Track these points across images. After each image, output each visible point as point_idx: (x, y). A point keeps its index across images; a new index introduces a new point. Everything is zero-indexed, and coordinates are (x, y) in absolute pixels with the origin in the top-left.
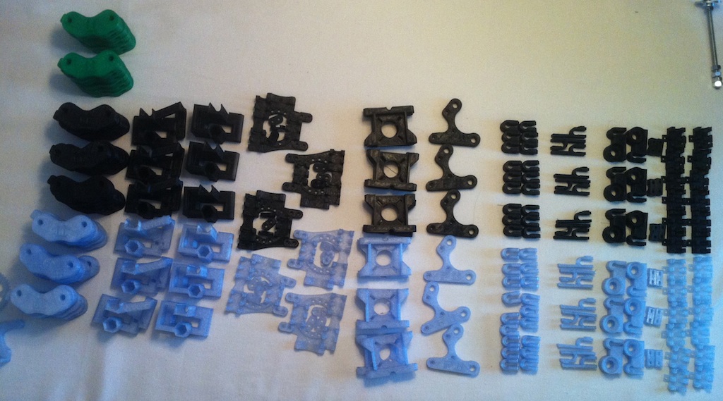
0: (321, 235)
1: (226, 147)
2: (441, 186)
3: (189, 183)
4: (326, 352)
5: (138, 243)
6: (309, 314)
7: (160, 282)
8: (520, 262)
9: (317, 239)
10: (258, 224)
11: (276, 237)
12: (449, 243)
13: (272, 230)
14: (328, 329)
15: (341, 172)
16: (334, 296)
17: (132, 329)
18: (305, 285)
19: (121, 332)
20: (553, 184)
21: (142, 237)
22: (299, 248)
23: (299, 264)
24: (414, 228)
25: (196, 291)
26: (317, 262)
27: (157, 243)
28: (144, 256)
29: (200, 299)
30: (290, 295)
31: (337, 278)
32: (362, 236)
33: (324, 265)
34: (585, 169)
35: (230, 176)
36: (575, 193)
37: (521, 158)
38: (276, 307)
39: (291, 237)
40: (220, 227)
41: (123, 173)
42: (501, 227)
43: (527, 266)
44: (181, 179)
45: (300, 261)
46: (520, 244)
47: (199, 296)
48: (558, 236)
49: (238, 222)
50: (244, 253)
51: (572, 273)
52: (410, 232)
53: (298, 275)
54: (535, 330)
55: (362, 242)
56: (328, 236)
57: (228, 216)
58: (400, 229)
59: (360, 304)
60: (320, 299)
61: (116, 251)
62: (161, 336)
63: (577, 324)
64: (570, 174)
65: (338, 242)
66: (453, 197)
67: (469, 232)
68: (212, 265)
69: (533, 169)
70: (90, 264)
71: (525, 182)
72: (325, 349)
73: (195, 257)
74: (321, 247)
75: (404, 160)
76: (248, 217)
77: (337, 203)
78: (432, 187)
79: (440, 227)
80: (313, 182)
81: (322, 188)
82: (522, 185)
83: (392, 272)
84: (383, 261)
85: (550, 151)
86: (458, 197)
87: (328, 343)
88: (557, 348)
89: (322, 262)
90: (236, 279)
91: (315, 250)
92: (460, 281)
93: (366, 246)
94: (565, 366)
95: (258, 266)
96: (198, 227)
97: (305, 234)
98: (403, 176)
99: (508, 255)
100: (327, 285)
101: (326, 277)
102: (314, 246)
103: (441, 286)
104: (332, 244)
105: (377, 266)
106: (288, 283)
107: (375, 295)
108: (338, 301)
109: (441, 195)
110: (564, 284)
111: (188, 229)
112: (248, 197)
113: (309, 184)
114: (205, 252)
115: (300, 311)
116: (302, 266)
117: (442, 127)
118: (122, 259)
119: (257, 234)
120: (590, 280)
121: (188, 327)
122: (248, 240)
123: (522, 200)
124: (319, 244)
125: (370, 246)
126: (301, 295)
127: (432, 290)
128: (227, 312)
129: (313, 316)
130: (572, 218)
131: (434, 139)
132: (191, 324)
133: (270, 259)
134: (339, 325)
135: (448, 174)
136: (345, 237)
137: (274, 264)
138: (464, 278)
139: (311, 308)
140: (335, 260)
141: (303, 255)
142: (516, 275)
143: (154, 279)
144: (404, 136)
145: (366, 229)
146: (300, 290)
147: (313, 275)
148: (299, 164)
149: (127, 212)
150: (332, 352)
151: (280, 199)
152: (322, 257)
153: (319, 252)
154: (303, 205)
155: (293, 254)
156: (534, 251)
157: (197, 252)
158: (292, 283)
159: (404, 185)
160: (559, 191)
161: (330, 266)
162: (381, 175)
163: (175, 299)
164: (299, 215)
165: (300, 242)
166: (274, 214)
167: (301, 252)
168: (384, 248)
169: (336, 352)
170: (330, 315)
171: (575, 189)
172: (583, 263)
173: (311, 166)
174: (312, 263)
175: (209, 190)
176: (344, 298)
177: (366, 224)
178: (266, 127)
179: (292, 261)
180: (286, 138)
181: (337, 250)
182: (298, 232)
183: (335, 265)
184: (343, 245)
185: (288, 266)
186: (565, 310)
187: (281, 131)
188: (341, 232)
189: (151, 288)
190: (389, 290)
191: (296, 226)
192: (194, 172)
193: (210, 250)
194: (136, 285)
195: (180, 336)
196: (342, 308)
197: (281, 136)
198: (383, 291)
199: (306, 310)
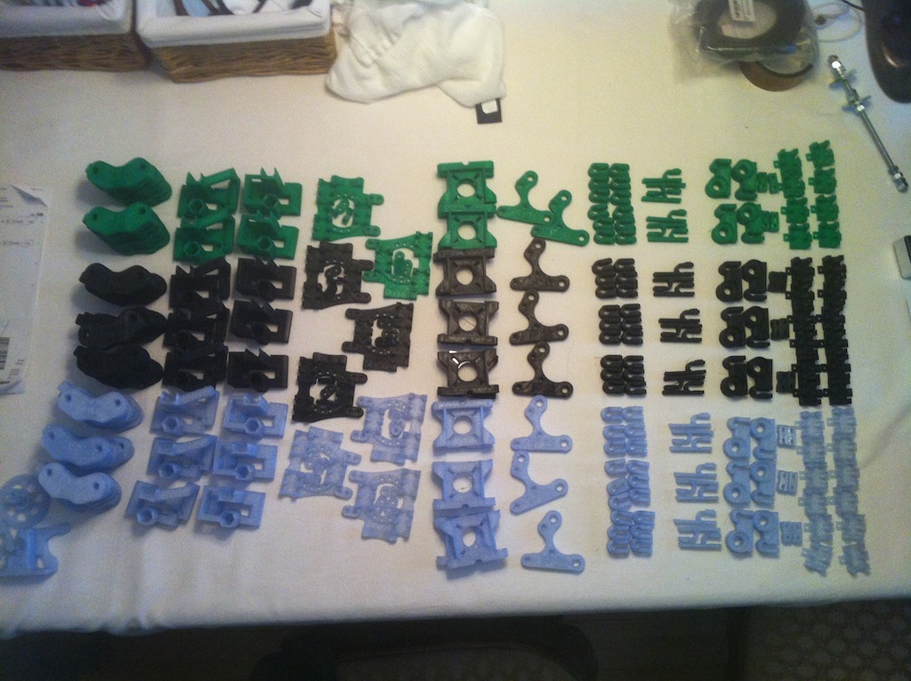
0: (389, 401)
1: (277, 305)
2: (527, 339)
3: (236, 347)
4: (400, 540)
5: (177, 420)
6: (378, 495)
7: (203, 464)
8: (624, 424)
9: (383, 406)
10: (315, 392)
11: (337, 406)
12: (539, 404)
13: (332, 398)
14: (400, 512)
15: (409, 329)
16: (406, 472)
17: (171, 521)
18: (373, 460)
19: (158, 525)
20: (659, 330)
21: (183, 411)
22: (363, 418)
23: (363, 435)
24: (496, 388)
25: (244, 472)
26: (385, 433)
27: (199, 419)
28: (186, 434)
29: (249, 482)
30: (353, 473)
31: (409, 451)
32: (437, 400)
33: (394, 437)
34: (696, 312)
35: (282, 338)
36: (684, 340)
37: (620, 302)
38: (339, 488)
39: (355, 405)
40: (272, 397)
41: (160, 341)
42: (600, 383)
43: (632, 428)
44: (225, 344)
45: (366, 432)
46: (623, 402)
47: (247, 478)
48: (668, 391)
49: (293, 390)
50: (300, 426)
51: (686, 434)
52: (492, 393)
53: (364, 450)
54: (647, 504)
55: (436, 408)
56: (397, 402)
57: (281, 384)
58: (480, 390)
59: (437, 480)
60: (390, 477)
61: (153, 430)
62: (206, 527)
63: (696, 495)
64: (678, 317)
65: (409, 408)
66: (542, 350)
67: (562, 391)
68: (264, 442)
69: (634, 314)
70: (122, 446)
71: (624, 329)
72: (398, 535)
73: (243, 433)
74: (390, 415)
75: (481, 310)
76: (304, 383)
77: (405, 364)
78: (516, 340)
79: (528, 386)
80: (378, 340)
81: (387, 347)
82: (622, 333)
83: (473, 441)
84: (462, 428)
85: (653, 292)
86: (548, 350)
87: (401, 528)
88: (673, 524)
89: (390, 433)
90: (292, 456)
91: (383, 419)
92: (555, 449)
93: (441, 412)
94: (685, 545)
95: (316, 441)
96: (244, 398)
97: (370, 400)
98: (481, 330)
99: (610, 415)
100: (399, 459)
101: (397, 451)
102: (382, 414)
103: (531, 455)
104: (403, 410)
105: (455, 435)
106: (351, 459)
107: (454, 468)
108: (411, 477)
109: (527, 349)
110: (677, 448)
111: (234, 401)
112: (303, 360)
113: (373, 343)
114: (254, 426)
115: (367, 491)
116: (368, 439)
117: (525, 270)
118: (159, 438)
119: (315, 403)
120: (709, 442)
121: (235, 516)
122: (305, 411)
123: (623, 351)
124: (387, 412)
125: (445, 412)
126: (368, 473)
127: (521, 460)
128: (281, 496)
129: (382, 497)
130: (684, 369)
131: (516, 284)
132: (240, 512)
133: (330, 432)
134: (413, 506)
135: (535, 324)
136: (417, 402)
137: (336, 438)
138: (559, 446)
139: (380, 487)
140: (407, 429)
141: (369, 426)
142: (621, 439)
143: (196, 461)
144: (481, 283)
145: (441, 393)
146: (366, 467)
147: (382, 449)
148: (362, 321)
149: (165, 384)
150: (406, 538)
151: (340, 362)
152: (391, 426)
153: (387, 421)
154: (366, 367)
155: (357, 425)
156: (639, 411)
157: (244, 427)
158: (356, 459)
159: (483, 339)
160: (666, 338)
161: (401, 436)
162: (455, 329)
163: (221, 484)
164: (362, 379)
165: (364, 410)
166: (334, 379)
167: (366, 422)
168: (463, 413)
169: (411, 538)
170: (402, 495)
171: (684, 334)
172: (698, 422)
173: (375, 323)
174: (378, 433)
175: (257, 353)
176: (417, 474)
177: (440, 386)
178: (322, 279)
179: (355, 433)
180: (344, 291)
181: (408, 418)
182: (361, 399)
183: (407, 435)
184: (415, 412)
185: (352, 440)
186: (681, 478)
187: (339, 284)
188: (412, 397)
189: (192, 472)
190: (470, 462)
191: (360, 391)
192: (240, 335)
193: (259, 424)
194: (175, 469)
195: (228, 526)
196: (416, 487)
197: (340, 289)
198: (464, 463)
199: (374, 490)
